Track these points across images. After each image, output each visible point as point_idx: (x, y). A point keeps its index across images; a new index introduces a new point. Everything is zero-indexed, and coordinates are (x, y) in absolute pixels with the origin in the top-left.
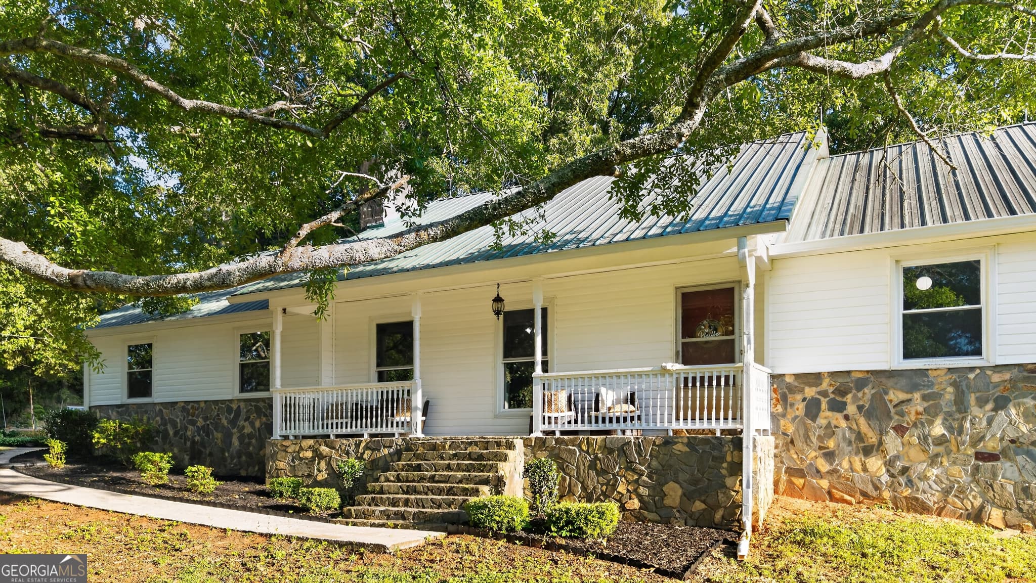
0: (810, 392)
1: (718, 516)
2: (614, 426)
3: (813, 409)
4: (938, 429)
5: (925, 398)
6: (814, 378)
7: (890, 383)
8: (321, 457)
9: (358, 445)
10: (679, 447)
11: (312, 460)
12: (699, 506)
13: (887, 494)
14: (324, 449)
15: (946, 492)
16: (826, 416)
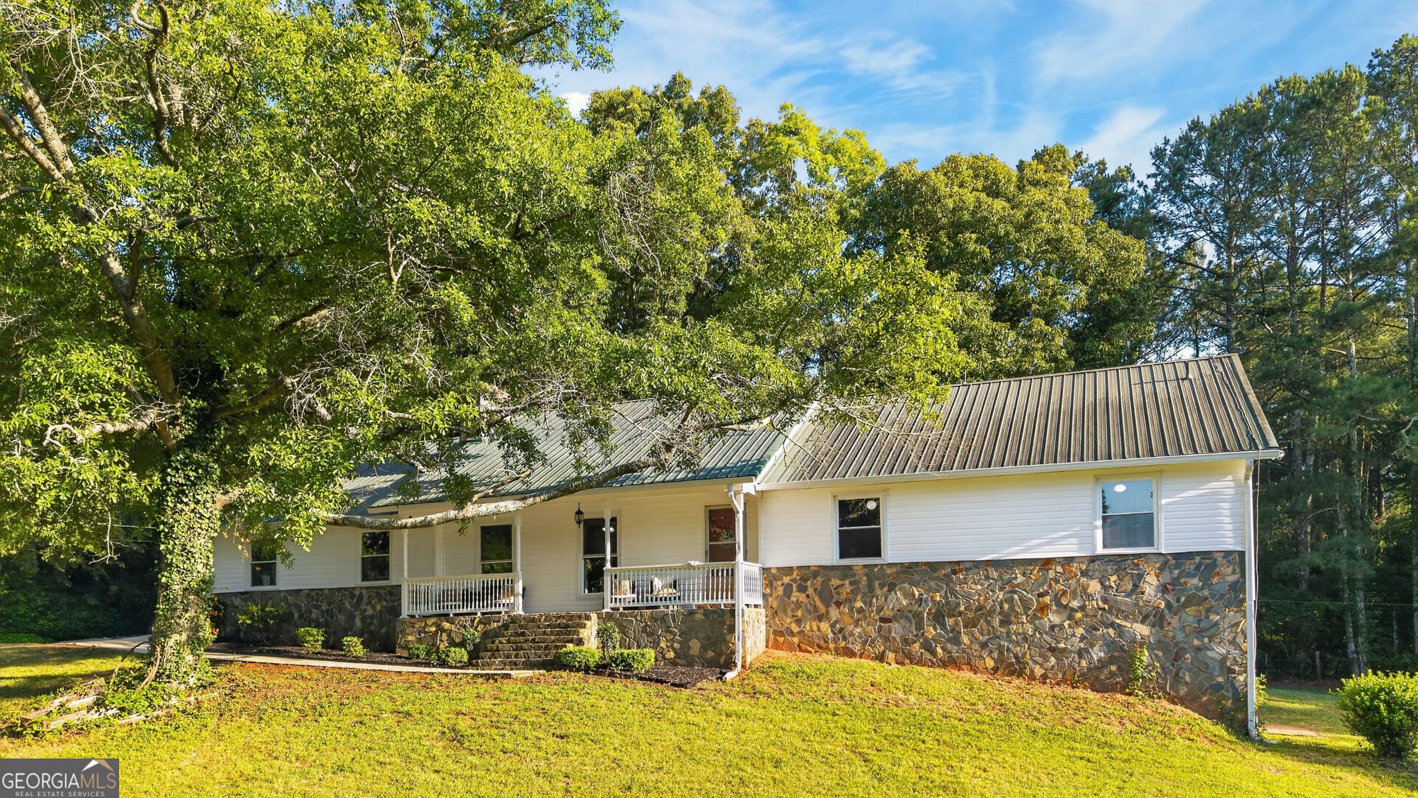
0: (786, 580)
1: (722, 660)
2: (659, 603)
3: (788, 589)
4: (859, 604)
5: (851, 583)
6: (788, 570)
7: (831, 574)
8: (443, 630)
9: (473, 621)
10: (699, 616)
11: (436, 632)
12: (711, 654)
13: (832, 646)
14: (446, 625)
15: (864, 643)
16: (796, 596)
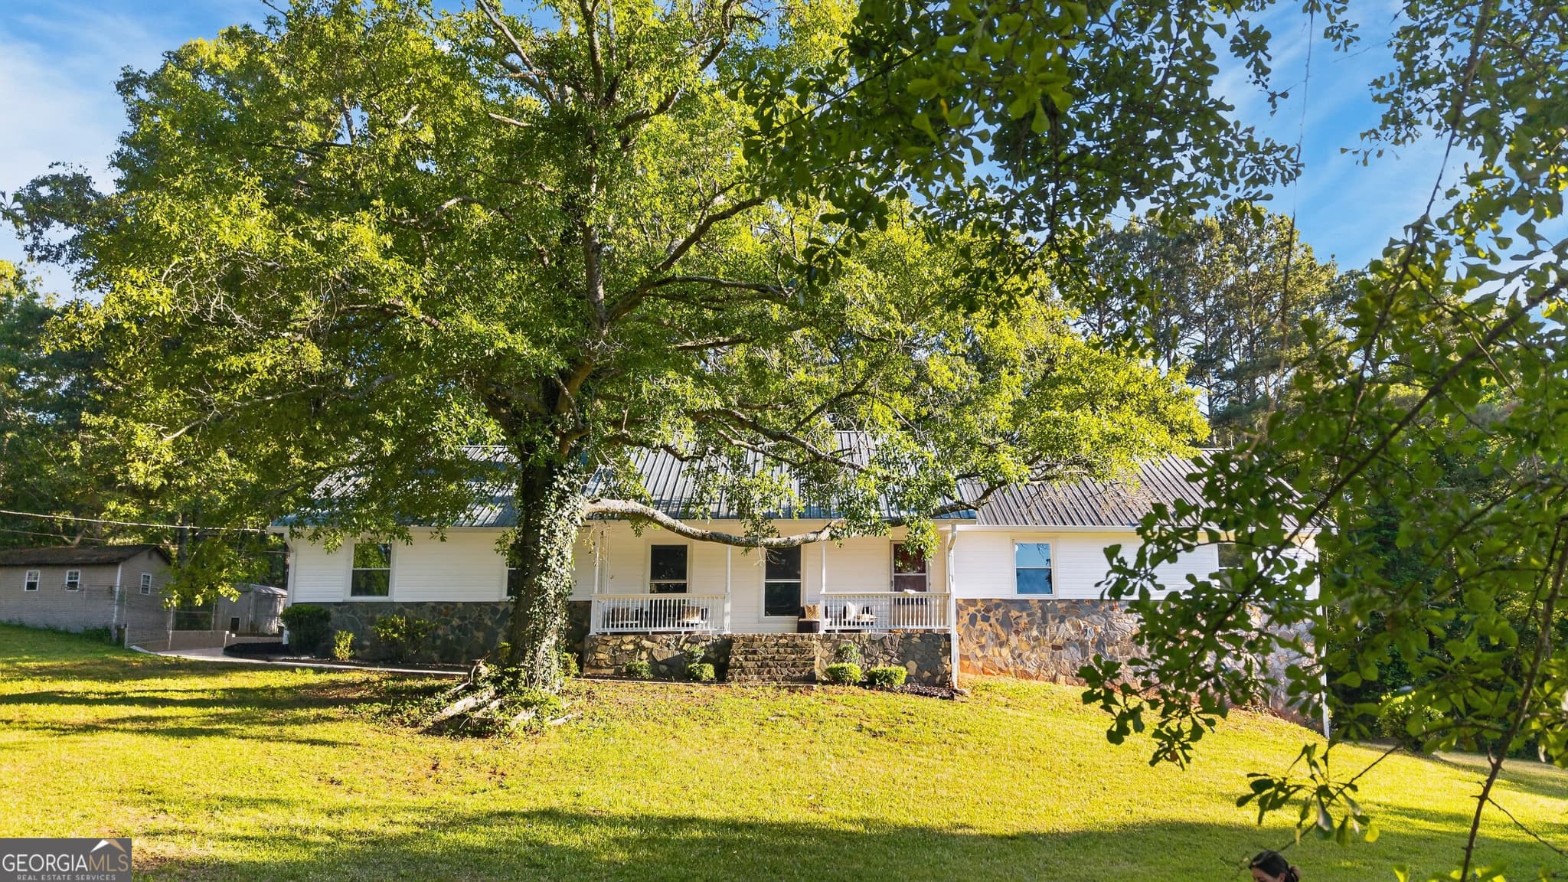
0: (972, 610)
1: (938, 679)
3: (973, 619)
4: (1035, 633)
5: (1028, 615)
6: (973, 602)
7: (1011, 607)
8: (643, 648)
9: (678, 640)
10: (915, 640)
11: (635, 651)
12: (927, 674)
13: (1012, 669)
14: (646, 643)
15: (1039, 667)
16: (980, 624)
